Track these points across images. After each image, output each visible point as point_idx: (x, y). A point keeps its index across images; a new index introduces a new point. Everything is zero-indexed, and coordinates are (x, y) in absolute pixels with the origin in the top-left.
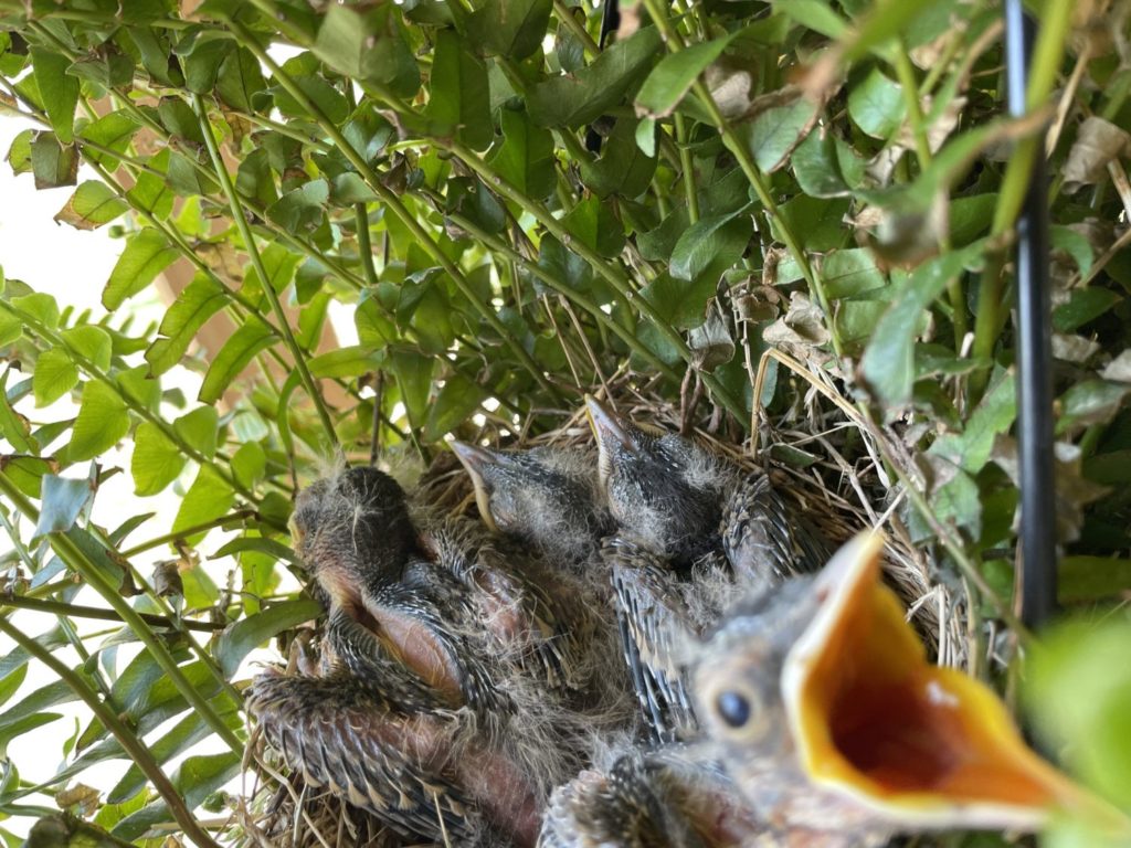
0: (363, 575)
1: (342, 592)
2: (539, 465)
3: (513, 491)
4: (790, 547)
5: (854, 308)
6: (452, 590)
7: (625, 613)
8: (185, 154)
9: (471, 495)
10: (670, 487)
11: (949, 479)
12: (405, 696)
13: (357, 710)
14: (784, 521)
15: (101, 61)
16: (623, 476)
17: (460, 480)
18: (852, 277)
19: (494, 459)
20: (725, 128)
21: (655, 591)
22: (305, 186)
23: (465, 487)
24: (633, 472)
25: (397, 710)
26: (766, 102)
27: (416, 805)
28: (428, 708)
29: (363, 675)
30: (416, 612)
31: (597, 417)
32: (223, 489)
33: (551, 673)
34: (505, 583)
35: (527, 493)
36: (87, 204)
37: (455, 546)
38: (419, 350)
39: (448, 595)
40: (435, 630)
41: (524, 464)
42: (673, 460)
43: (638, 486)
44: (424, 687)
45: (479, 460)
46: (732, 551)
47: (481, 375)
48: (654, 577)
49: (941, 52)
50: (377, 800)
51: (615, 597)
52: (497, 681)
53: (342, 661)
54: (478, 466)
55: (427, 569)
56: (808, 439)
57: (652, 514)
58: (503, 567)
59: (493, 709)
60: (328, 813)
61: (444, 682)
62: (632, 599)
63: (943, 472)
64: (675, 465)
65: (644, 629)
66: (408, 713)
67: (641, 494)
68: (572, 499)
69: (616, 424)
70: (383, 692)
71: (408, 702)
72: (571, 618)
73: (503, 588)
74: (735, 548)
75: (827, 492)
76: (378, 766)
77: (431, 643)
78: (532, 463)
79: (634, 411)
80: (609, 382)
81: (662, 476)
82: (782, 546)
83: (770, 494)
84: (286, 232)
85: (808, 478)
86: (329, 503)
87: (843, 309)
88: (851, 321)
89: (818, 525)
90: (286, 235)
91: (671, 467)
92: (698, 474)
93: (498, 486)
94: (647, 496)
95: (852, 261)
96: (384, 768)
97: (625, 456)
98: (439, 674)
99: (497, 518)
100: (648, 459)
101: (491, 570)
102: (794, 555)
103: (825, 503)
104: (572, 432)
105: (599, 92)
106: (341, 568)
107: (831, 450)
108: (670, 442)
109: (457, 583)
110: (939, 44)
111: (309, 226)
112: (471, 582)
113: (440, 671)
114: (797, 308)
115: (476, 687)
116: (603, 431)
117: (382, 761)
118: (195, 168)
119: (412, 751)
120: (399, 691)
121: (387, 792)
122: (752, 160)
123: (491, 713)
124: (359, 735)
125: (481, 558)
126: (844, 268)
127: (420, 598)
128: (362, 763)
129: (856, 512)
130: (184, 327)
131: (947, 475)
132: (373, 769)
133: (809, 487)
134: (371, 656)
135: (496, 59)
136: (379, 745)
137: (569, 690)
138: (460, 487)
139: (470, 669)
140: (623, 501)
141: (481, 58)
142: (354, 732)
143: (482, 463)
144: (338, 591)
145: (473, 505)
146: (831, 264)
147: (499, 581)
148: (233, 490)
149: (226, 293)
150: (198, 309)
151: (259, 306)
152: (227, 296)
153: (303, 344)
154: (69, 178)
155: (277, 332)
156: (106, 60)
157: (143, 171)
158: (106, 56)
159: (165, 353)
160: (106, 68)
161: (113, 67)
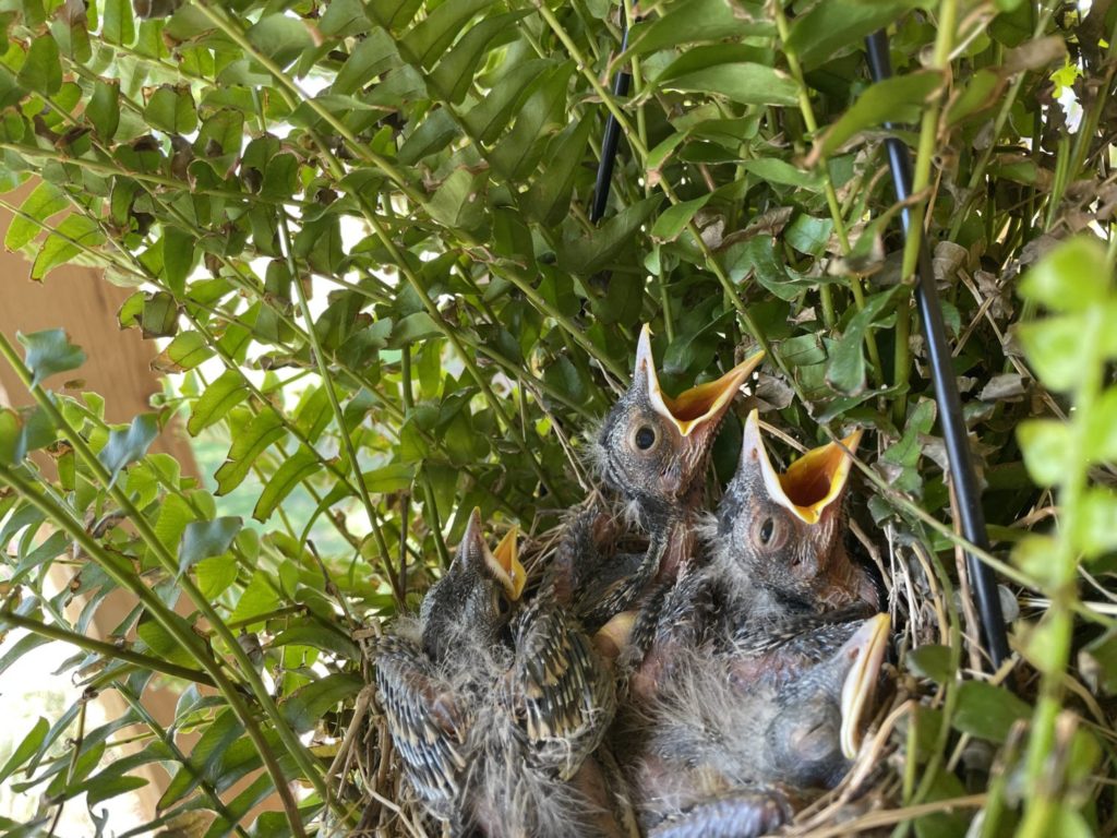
5: (806, 370)
8: (275, 308)
15: (224, 236)
18: (800, 356)
20: (708, 255)
22: (370, 327)
26: (735, 237)
32: (269, 595)
36: (178, 352)
38: (451, 463)
47: (496, 485)
49: (849, 191)
84: (349, 369)
87: (799, 372)
88: (807, 379)
95: (800, 344)
105: (607, 248)
110: (846, 188)
111: (366, 364)
118: (279, 319)
122: (726, 276)
126: (795, 350)
130: (248, 453)
135: (537, 224)
141: (526, 224)
146: (786, 348)
148: (278, 597)
149: (284, 425)
150: (260, 440)
151: (310, 437)
152: (285, 428)
153: (342, 471)
154: (170, 330)
155: (321, 460)
156: (228, 235)
157: (232, 326)
158: (228, 232)
159: (231, 474)
160: (226, 241)
161: (231, 242)
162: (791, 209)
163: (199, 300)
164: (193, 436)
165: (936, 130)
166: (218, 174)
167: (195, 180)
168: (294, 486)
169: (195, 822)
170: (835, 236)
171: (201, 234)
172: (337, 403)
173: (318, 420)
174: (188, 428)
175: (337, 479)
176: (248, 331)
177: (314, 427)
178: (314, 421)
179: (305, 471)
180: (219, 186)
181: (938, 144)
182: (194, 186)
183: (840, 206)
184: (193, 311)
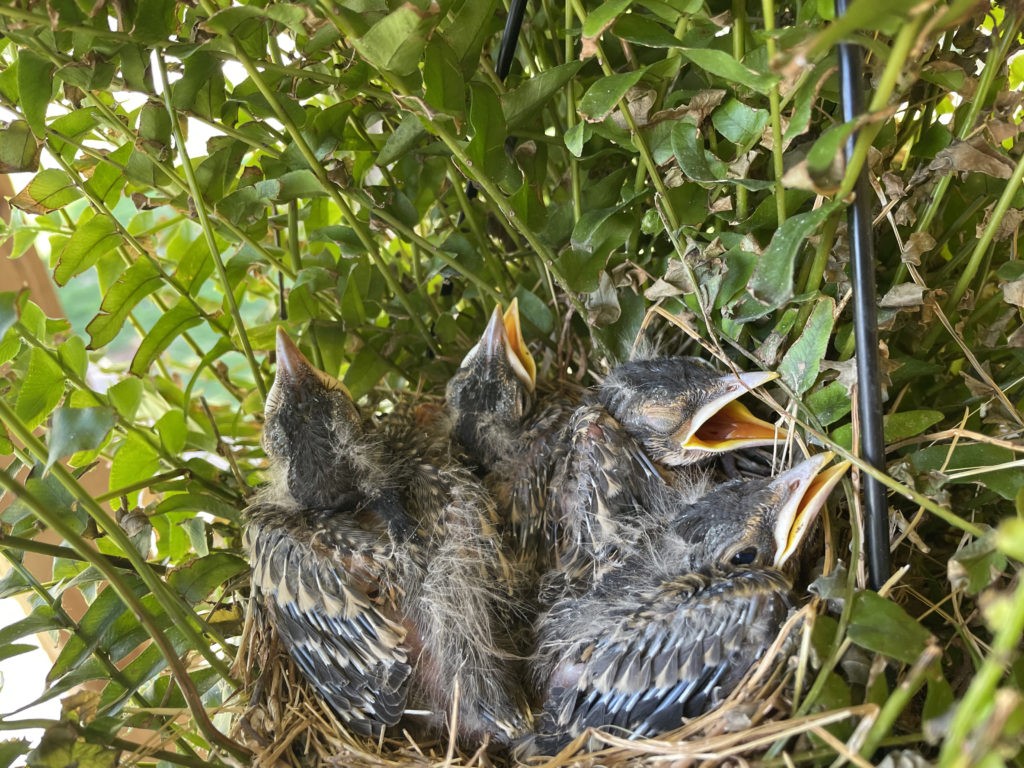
8: (148, 152)
15: (89, 67)
20: (635, 132)
22: (256, 185)
26: (663, 116)
32: (151, 454)
36: (42, 191)
47: (386, 349)
84: (230, 222)
90: (229, 226)
105: (517, 113)
111: (250, 219)
114: (674, 269)
118: (154, 164)
130: (122, 305)
148: (158, 455)
149: (162, 276)
150: (135, 290)
151: (189, 290)
152: (162, 279)
153: (225, 325)
154: (31, 165)
155: (203, 314)
156: (93, 67)
157: (103, 163)
158: (94, 63)
159: (105, 327)
160: (91, 73)
161: (97, 73)
162: (724, 93)
163: (64, 133)
164: (60, 286)
165: (912, 45)
166: (83, 10)
167: (57, 16)
168: (174, 338)
169: (89, 700)
170: (770, 130)
171: (63, 62)
172: (218, 253)
173: (199, 272)
174: (54, 277)
175: (220, 335)
176: (119, 171)
177: (195, 279)
178: (194, 272)
179: (185, 324)
180: (85, 22)
181: (908, 59)
182: (56, 22)
183: (781, 99)
184: (57, 146)
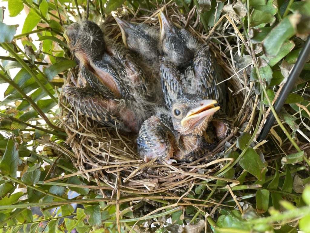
0: (91, 56)
1: (84, 60)
2: (143, 31)
3: (135, 38)
4: (211, 68)
6: (119, 66)
7: (164, 79)
9: (120, 34)
10: (182, 47)
11: (264, 66)
12: (107, 95)
13: (95, 98)
14: (210, 60)
16: (169, 40)
17: (116, 28)
19: (129, 26)
21: (173, 75)
23: (117, 30)
24: (172, 39)
25: (104, 98)
27: (108, 120)
28: (113, 99)
29: (95, 88)
30: (108, 71)
31: (163, 19)
32: (37, 17)
33: (144, 91)
34: (134, 66)
35: (139, 40)
37: (119, 53)
39: (117, 67)
40: (114, 77)
41: (138, 30)
42: (184, 38)
43: (173, 45)
44: (111, 93)
45: (124, 25)
46: (195, 67)
48: (174, 71)
50: (99, 119)
51: (161, 74)
52: (130, 93)
53: (87, 82)
54: (124, 27)
55: (111, 58)
56: (221, 36)
57: (176, 54)
58: (132, 61)
59: (129, 99)
60: (82, 119)
61: (116, 91)
62: (167, 76)
63: (263, 64)
64: (184, 40)
65: (170, 85)
66: (108, 99)
67: (174, 47)
68: (152, 44)
69: (169, 22)
70: (100, 93)
71: (107, 96)
72: (148, 77)
73: (133, 67)
74: (197, 66)
75: (221, 52)
76: (101, 112)
77: (112, 80)
78: (141, 30)
79: (172, 16)
80: (167, 4)
81: (180, 43)
82: (209, 67)
83: (208, 51)
85: (217, 47)
86: (80, 33)
89: (216, 60)
91: (183, 41)
92: (191, 45)
93: (130, 35)
94: (175, 48)
96: (102, 112)
97: (170, 34)
98: (114, 89)
99: (129, 46)
100: (177, 36)
101: (129, 62)
102: (212, 70)
103: (220, 54)
104: (153, 19)
106: (84, 53)
107: (227, 41)
108: (183, 32)
109: (120, 64)
112: (124, 64)
113: (115, 88)
114: (238, 5)
115: (125, 93)
116: (164, 24)
117: (102, 111)
119: (110, 109)
120: (105, 93)
121: (102, 117)
123: (129, 100)
124: (96, 104)
125: (127, 58)
127: (110, 67)
128: (96, 111)
129: (228, 59)
131: (264, 64)
132: (99, 112)
133: (217, 50)
134: (96, 82)
136: (101, 107)
137: (148, 96)
138: (116, 30)
139: (123, 88)
140: (168, 48)
142: (94, 103)
143: (125, 27)
144: (83, 60)
145: (120, 37)
147: (132, 65)
148: (40, 17)
